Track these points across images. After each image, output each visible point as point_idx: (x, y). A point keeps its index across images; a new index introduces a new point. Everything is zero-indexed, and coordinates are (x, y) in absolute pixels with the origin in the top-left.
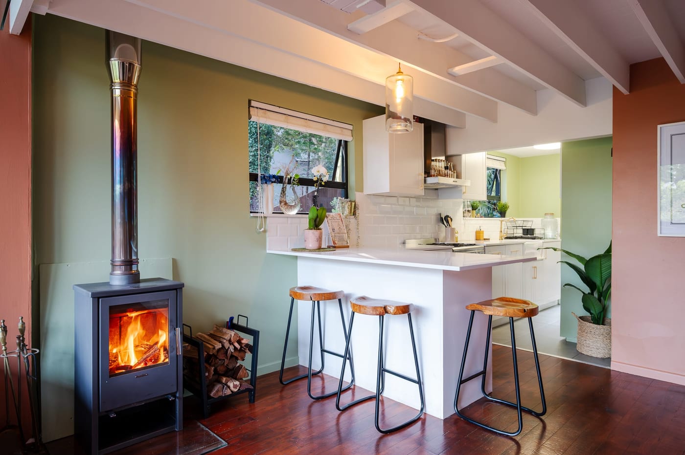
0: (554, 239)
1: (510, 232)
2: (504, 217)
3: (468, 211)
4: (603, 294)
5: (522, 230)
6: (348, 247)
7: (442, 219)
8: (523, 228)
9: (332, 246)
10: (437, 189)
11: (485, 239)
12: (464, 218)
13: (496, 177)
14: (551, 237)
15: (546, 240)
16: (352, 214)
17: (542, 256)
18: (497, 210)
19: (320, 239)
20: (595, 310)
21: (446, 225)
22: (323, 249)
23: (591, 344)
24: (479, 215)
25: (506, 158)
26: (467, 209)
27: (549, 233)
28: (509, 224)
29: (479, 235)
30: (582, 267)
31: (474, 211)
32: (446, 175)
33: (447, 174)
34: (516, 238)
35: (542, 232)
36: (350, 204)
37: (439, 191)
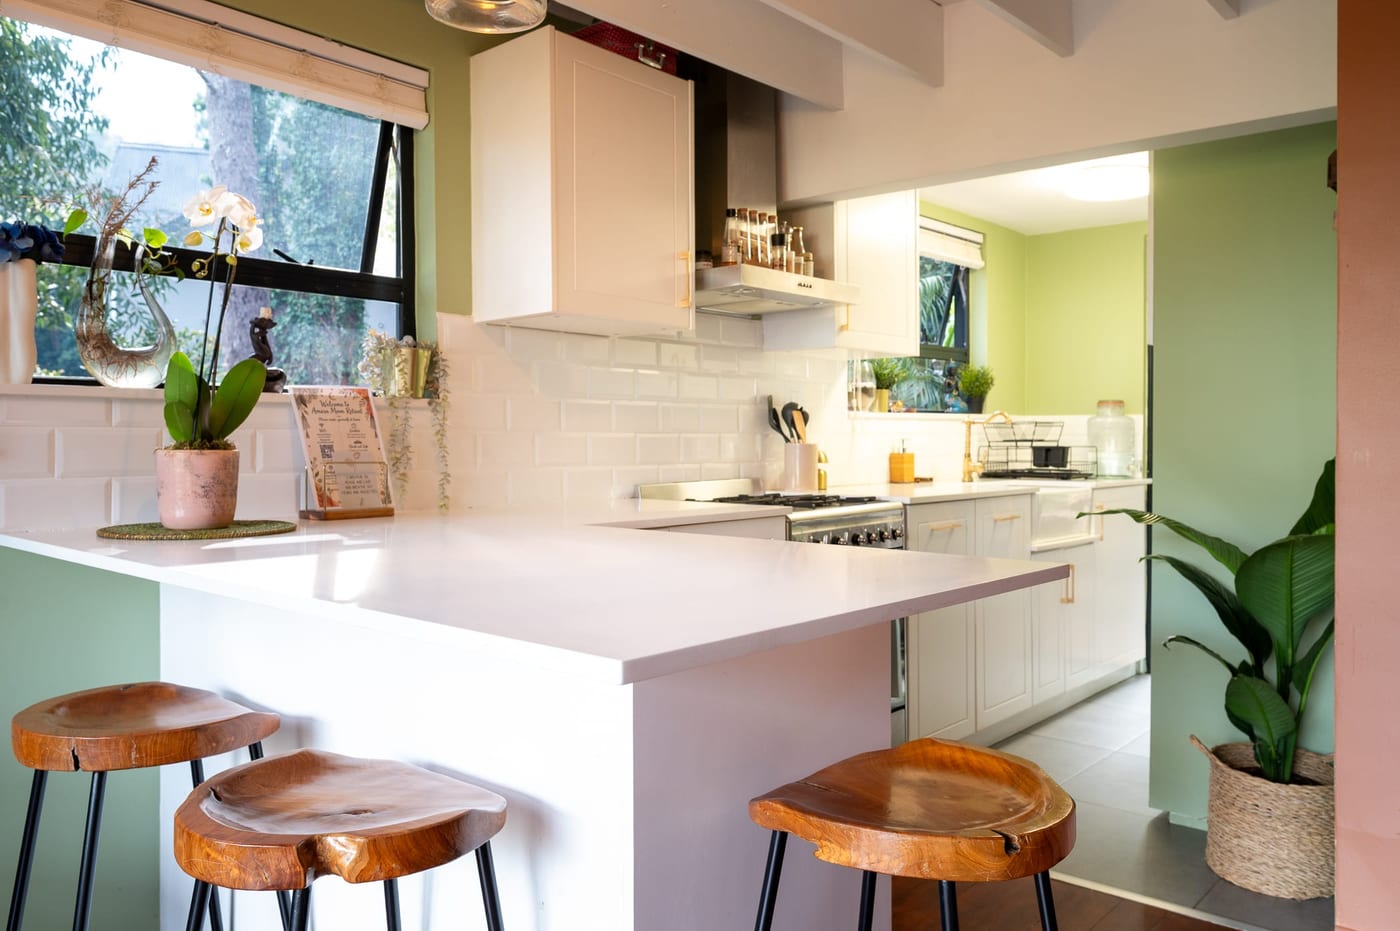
0: (1125, 477)
1: (997, 458)
2: (979, 410)
3: (865, 391)
4: (1296, 673)
5: (1030, 451)
6: (388, 513)
7: (774, 414)
8: (1035, 444)
9: (314, 513)
10: (757, 317)
11: (918, 480)
12: (852, 413)
13: (955, 290)
14: (1115, 472)
15: (1101, 483)
16: (420, 394)
17: (1089, 533)
18: (957, 389)
19: (223, 487)
20: (1269, 728)
21: (789, 436)
22: (240, 524)
23: (1258, 849)
24: (900, 403)
25: (984, 235)
26: (861, 385)
27: (1112, 461)
28: (994, 434)
29: (899, 469)
30: (1226, 577)
31: (886, 393)
32: (777, 265)
33: (781, 259)
34: (1015, 474)
35: (1091, 457)
36: (409, 357)
37: (765, 323)
